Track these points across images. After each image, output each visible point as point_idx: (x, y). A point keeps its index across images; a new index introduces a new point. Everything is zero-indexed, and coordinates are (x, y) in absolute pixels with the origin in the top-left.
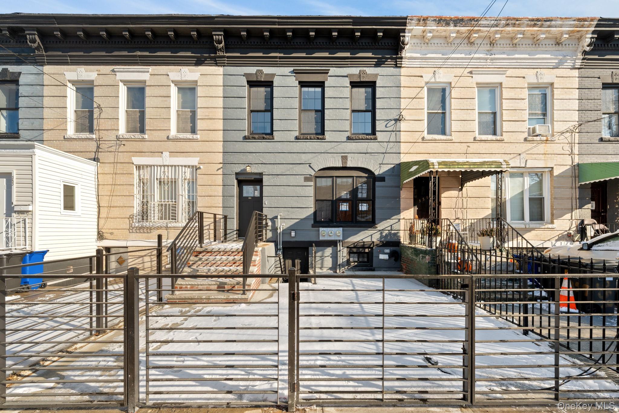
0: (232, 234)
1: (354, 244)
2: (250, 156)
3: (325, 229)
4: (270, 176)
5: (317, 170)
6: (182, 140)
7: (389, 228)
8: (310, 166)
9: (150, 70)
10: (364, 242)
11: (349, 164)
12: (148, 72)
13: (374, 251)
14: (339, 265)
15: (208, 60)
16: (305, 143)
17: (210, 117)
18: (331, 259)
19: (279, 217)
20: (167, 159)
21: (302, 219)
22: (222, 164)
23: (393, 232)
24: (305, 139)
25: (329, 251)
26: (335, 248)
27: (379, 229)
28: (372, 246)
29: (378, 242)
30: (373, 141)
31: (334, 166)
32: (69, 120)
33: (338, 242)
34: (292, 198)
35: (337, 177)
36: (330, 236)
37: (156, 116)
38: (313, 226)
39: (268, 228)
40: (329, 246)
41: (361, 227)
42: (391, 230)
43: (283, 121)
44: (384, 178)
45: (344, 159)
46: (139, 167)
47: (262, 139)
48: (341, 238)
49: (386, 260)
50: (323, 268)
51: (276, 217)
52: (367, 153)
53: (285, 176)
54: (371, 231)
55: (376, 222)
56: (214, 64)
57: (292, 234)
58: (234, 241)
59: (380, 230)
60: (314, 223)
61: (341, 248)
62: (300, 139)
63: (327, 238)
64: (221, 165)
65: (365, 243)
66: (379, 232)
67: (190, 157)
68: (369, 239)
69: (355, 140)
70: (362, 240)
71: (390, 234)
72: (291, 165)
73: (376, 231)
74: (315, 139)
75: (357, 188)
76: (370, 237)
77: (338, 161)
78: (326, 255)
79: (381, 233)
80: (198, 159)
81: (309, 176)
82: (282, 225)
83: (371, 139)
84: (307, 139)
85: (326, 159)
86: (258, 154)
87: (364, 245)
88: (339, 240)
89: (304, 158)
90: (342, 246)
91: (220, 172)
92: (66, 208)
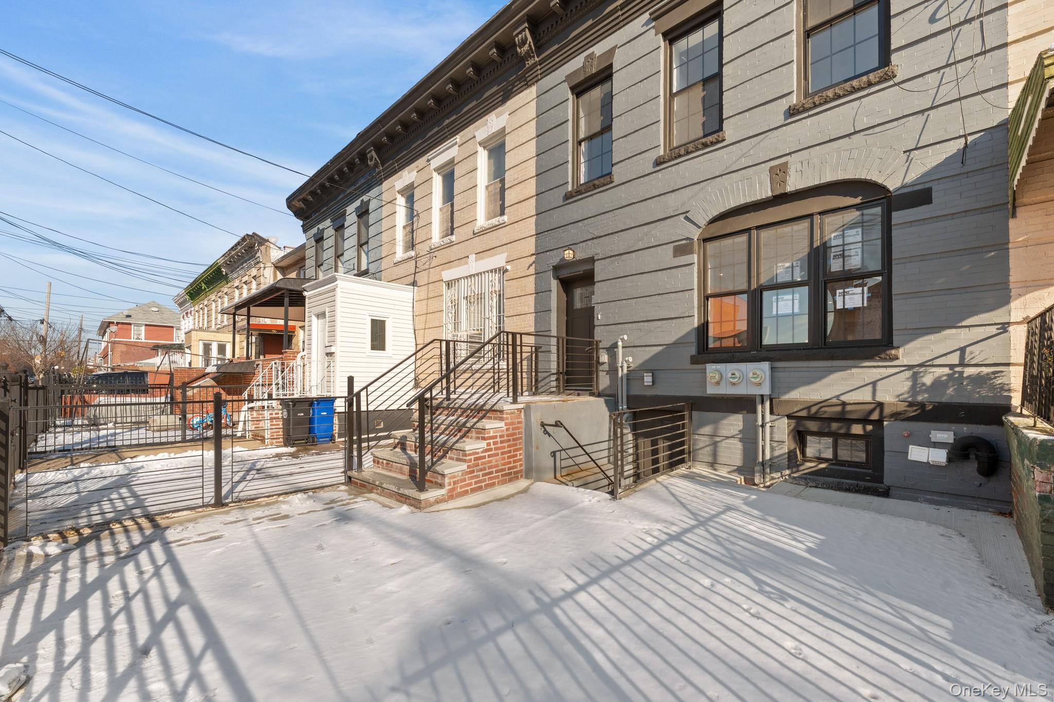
0: (547, 380)
1: (809, 408)
2: (573, 229)
3: (719, 366)
4: (608, 260)
5: (703, 223)
6: (488, 231)
7: (954, 359)
8: (687, 218)
9: (458, 140)
10: (844, 404)
11: (793, 184)
12: (456, 143)
13: (886, 432)
14: (763, 464)
15: (516, 84)
16: (673, 168)
17: (520, 179)
18: (739, 445)
19: (620, 344)
20: (474, 265)
21: (669, 346)
22: (535, 256)
23: (969, 371)
24: (676, 158)
25: (734, 423)
26: (751, 416)
27: (904, 360)
28: (875, 416)
29: (902, 407)
30: (877, 88)
31: (749, 200)
32: (397, 240)
33: (758, 400)
34: (647, 299)
35: (759, 228)
36: (734, 384)
37: (463, 203)
38: (694, 360)
39: (601, 368)
40: (735, 411)
41: (832, 358)
42: (962, 364)
43: (629, 138)
44: (929, 191)
45: (779, 172)
46: (449, 284)
47: (592, 190)
48: (766, 390)
49: (937, 467)
50: (717, 466)
51: (615, 346)
52: (856, 132)
53: (633, 255)
54: (874, 370)
55: (896, 340)
56: (525, 87)
57: (646, 379)
58: (552, 393)
59: (910, 367)
60: (699, 352)
61: (768, 417)
62: (664, 162)
63: (725, 390)
64: (533, 258)
65: (848, 408)
66: (908, 374)
67: (496, 254)
68: (865, 396)
69: (811, 109)
70: (838, 397)
71: (955, 379)
72: (645, 227)
73: (897, 370)
74: (697, 149)
75: (825, 247)
76: (870, 388)
77: (760, 183)
78: (724, 432)
79: (915, 377)
80: (505, 255)
81: (684, 242)
82: (626, 362)
83: (870, 84)
84: (680, 156)
85: (726, 189)
86: (586, 222)
87: (843, 412)
88: (762, 396)
89: (672, 203)
90: (772, 413)
91: (532, 270)
92: (373, 348)
